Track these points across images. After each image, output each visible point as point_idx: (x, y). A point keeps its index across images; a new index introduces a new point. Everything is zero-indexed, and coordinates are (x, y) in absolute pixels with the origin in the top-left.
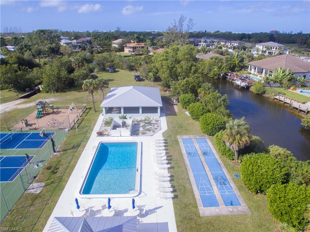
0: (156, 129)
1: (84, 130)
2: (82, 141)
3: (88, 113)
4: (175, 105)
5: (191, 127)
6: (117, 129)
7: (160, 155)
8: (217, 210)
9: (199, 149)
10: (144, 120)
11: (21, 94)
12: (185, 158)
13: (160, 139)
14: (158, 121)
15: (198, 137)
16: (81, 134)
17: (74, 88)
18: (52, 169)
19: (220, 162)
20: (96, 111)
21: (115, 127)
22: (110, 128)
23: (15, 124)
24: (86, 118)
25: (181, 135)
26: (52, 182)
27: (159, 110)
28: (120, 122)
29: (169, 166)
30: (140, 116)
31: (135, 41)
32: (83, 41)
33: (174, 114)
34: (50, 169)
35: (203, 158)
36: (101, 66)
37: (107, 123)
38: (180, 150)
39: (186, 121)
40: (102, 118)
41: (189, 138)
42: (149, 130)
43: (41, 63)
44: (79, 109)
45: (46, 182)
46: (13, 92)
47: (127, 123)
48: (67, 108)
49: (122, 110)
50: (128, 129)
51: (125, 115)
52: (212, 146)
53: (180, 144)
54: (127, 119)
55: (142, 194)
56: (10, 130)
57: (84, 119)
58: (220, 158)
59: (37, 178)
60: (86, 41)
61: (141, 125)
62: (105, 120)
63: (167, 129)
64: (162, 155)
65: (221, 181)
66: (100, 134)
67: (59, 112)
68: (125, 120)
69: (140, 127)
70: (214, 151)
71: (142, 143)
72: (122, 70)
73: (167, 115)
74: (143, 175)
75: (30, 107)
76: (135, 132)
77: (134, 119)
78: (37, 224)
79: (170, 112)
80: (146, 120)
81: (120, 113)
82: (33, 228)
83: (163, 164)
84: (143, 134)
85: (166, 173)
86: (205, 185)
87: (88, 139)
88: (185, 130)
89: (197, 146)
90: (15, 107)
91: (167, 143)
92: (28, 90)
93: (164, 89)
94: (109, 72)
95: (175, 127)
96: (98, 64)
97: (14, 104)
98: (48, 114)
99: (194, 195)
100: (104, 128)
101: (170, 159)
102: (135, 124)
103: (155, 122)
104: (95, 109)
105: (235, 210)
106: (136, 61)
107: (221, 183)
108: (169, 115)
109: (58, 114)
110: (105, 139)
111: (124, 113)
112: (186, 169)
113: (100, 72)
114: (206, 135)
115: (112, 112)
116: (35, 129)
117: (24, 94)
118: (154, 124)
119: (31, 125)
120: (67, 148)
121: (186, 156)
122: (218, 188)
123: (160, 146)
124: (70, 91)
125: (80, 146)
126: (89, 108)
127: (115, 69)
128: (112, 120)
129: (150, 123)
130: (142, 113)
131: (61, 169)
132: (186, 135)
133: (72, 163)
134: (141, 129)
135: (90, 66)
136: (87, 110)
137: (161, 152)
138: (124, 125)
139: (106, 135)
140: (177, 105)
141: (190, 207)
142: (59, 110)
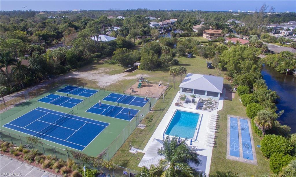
0: (214, 108)
1: (167, 100)
2: (165, 107)
3: (170, 89)
4: (234, 92)
5: (240, 111)
6: (188, 103)
7: (212, 124)
8: (237, 159)
9: (240, 126)
10: (207, 101)
11: (126, 69)
12: (228, 129)
13: (215, 114)
14: (217, 102)
15: (242, 118)
16: (165, 102)
17: (160, 68)
18: (149, 119)
19: (251, 136)
20: (175, 89)
21: (187, 102)
22: (184, 102)
23: (126, 90)
24: (168, 93)
25: (231, 114)
26: (149, 126)
27: (219, 95)
28: (191, 99)
29: (216, 131)
30: (205, 97)
31: (214, 28)
32: (168, 23)
33: (231, 99)
34: (148, 119)
35: (240, 131)
36: (182, 52)
37: (182, 98)
38: (227, 123)
39: (238, 106)
40: (179, 94)
41: (235, 117)
42: (209, 108)
43: (136, 44)
44: (164, 85)
45: (147, 125)
46: (121, 67)
47: (195, 100)
48: (157, 84)
49: (193, 91)
50: (195, 104)
51: (195, 95)
52: (250, 126)
53: (228, 120)
54: (195, 98)
55: (197, 141)
56: (124, 93)
57: (167, 93)
58: (253, 134)
59: (142, 122)
60: (170, 23)
61: (204, 104)
62: (181, 96)
63: (222, 109)
64: (213, 124)
65: (247, 146)
66: (177, 105)
67: (152, 86)
68: (194, 98)
69: (203, 105)
70: (250, 129)
71: (202, 115)
72: (198, 56)
73: (225, 99)
74: (199, 132)
75: (133, 79)
76: (199, 107)
77: (201, 98)
78: (144, 141)
79: (228, 98)
80: (209, 100)
81: (192, 92)
82: (142, 143)
83: (213, 129)
84: (205, 109)
85: (213, 134)
86: (235, 145)
87: (169, 106)
88: (235, 112)
89: (239, 124)
90: (124, 78)
91: (219, 118)
92: (130, 66)
93: (228, 78)
94: (187, 57)
95: (228, 109)
96: (179, 50)
97: (123, 76)
98: (145, 86)
99: (226, 149)
100: (180, 101)
101: (218, 127)
102: (201, 102)
103: (215, 103)
104: (175, 87)
105: (248, 161)
106: (210, 50)
107: (246, 147)
108: (226, 100)
109: (151, 87)
110: (180, 108)
111: (194, 93)
112: (227, 135)
113: (181, 57)
114: (249, 118)
115: (187, 91)
116: (138, 95)
117: (127, 69)
118: (214, 104)
119: (135, 92)
120: (156, 109)
121: (229, 128)
122: (243, 149)
123: (214, 119)
124: (157, 70)
125: (164, 109)
126: (171, 86)
127: (192, 55)
128: (186, 96)
129: (211, 103)
130: (207, 95)
131: (154, 120)
132: (234, 115)
133: (160, 118)
134: (204, 106)
135: (173, 51)
136: (170, 87)
137: (213, 122)
138: (193, 101)
139: (180, 106)
140: (235, 93)
141: (222, 153)
142: (151, 84)
